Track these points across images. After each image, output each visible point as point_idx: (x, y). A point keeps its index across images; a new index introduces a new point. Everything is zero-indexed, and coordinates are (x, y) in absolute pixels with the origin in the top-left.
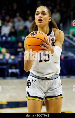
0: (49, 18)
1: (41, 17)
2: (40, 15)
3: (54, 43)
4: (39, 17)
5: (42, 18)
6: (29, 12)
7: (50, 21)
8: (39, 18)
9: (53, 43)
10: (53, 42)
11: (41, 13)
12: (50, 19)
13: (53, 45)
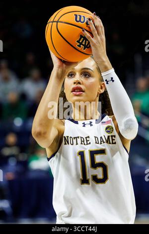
0: (100, 84)
1: (79, 83)
2: (78, 77)
3: (113, 138)
4: (75, 83)
5: (83, 84)
6: (30, 58)
7: (102, 91)
8: (75, 86)
9: (110, 138)
10: (110, 135)
11: (79, 72)
12: (102, 88)
13: (111, 142)
